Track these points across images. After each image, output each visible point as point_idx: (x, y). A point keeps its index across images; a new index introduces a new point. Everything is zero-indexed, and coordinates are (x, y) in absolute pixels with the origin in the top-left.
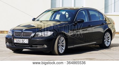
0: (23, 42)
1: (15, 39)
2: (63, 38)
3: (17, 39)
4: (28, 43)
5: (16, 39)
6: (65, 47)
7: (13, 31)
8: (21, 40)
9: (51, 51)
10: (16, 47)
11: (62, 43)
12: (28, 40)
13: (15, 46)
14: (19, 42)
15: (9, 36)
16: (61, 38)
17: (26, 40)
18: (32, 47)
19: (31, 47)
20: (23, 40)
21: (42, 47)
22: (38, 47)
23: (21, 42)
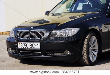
0: (32, 48)
1: (19, 43)
2: (94, 38)
3: (23, 43)
4: (39, 48)
5: (21, 43)
6: (97, 51)
7: (16, 30)
8: (29, 43)
9: (77, 60)
10: (22, 55)
11: (93, 46)
12: (39, 43)
13: (21, 53)
14: (26, 48)
15: (11, 38)
16: (92, 37)
17: (36, 44)
18: (46, 54)
19: (44, 55)
20: (32, 43)
21: (62, 54)
22: (56, 54)
23: (29, 48)
